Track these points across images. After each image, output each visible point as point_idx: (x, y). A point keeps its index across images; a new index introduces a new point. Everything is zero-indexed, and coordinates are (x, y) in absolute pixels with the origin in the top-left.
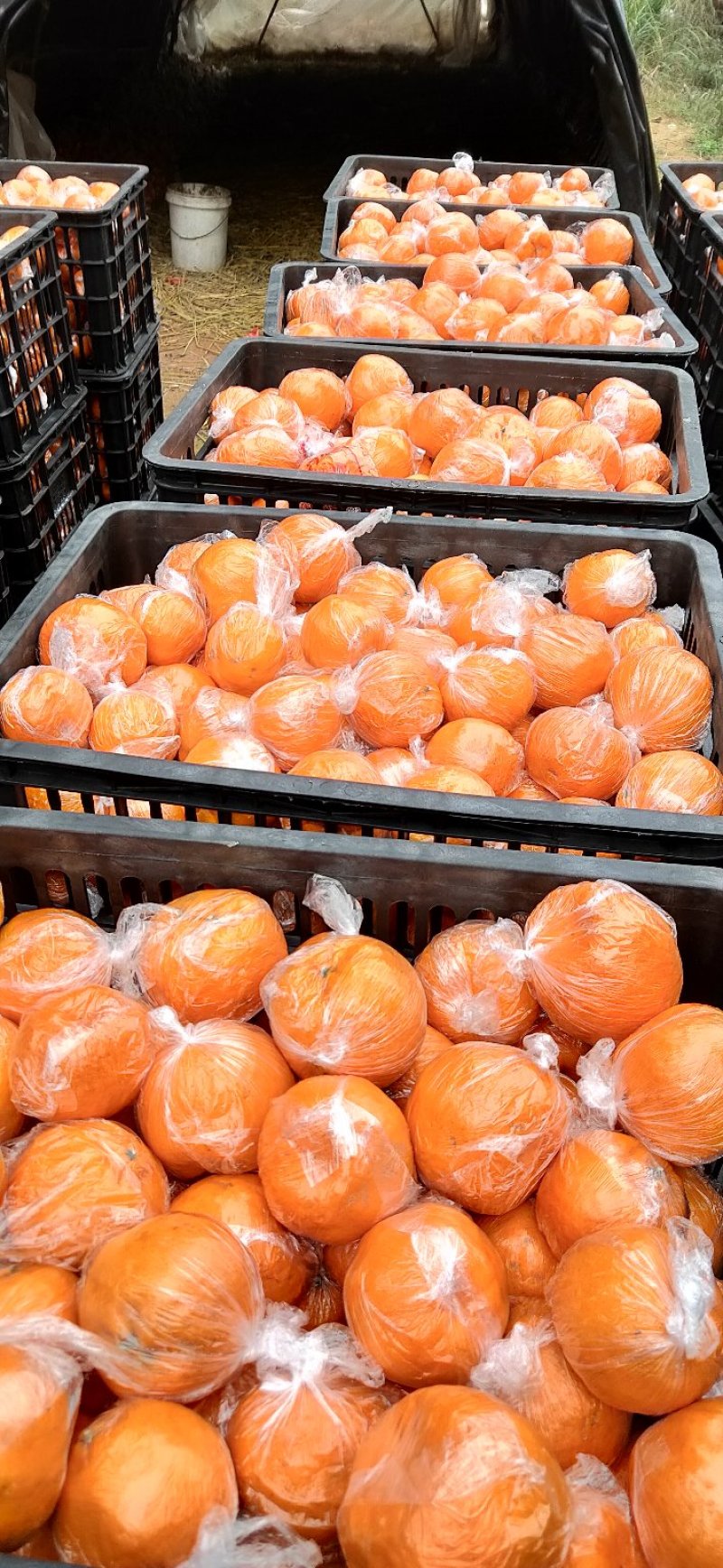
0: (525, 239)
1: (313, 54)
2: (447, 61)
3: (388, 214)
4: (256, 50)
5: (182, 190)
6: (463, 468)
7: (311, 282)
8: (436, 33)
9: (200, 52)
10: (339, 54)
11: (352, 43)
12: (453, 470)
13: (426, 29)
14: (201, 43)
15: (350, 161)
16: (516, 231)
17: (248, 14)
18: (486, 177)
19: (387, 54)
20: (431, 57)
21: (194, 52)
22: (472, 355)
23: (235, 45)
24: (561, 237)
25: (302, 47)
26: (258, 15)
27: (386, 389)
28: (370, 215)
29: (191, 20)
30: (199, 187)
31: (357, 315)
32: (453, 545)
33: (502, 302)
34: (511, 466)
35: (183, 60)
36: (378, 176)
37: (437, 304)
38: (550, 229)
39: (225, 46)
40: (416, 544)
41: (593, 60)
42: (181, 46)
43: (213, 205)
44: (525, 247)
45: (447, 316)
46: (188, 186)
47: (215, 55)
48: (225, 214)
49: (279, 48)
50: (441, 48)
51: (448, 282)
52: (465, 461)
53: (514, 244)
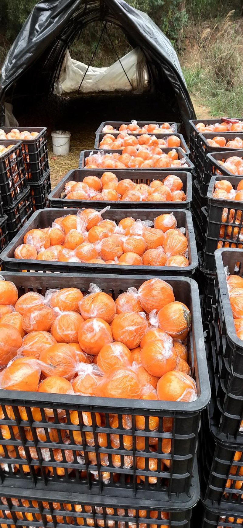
0: (151, 142)
1: (95, 92)
2: (135, 92)
3: (113, 137)
4: (78, 92)
5: (56, 133)
6: (129, 198)
7: (92, 155)
8: (132, 85)
9: (61, 93)
10: (103, 92)
11: (106, 89)
12: (127, 198)
13: (129, 84)
14: (61, 91)
15: (103, 123)
16: (148, 140)
17: (75, 82)
18: (141, 126)
19: (117, 91)
20: (130, 92)
21: (59, 93)
22: (134, 171)
23: (71, 91)
24: (161, 141)
25: (92, 91)
26: (78, 82)
27: (111, 180)
28: (108, 137)
29: (58, 84)
30: (61, 131)
31: (103, 162)
32: (126, 215)
33: (143, 158)
34: (142, 197)
35: (56, 96)
36: (111, 127)
37: (126, 159)
38: (157, 139)
39: (68, 91)
40: (117, 215)
41: (176, 92)
42: (55, 92)
43: (65, 136)
44: (151, 144)
45: (128, 162)
46: (58, 132)
47: (65, 94)
48: (69, 139)
49: (85, 91)
50: (133, 89)
51: (128, 153)
52: (130, 196)
53: (148, 143)
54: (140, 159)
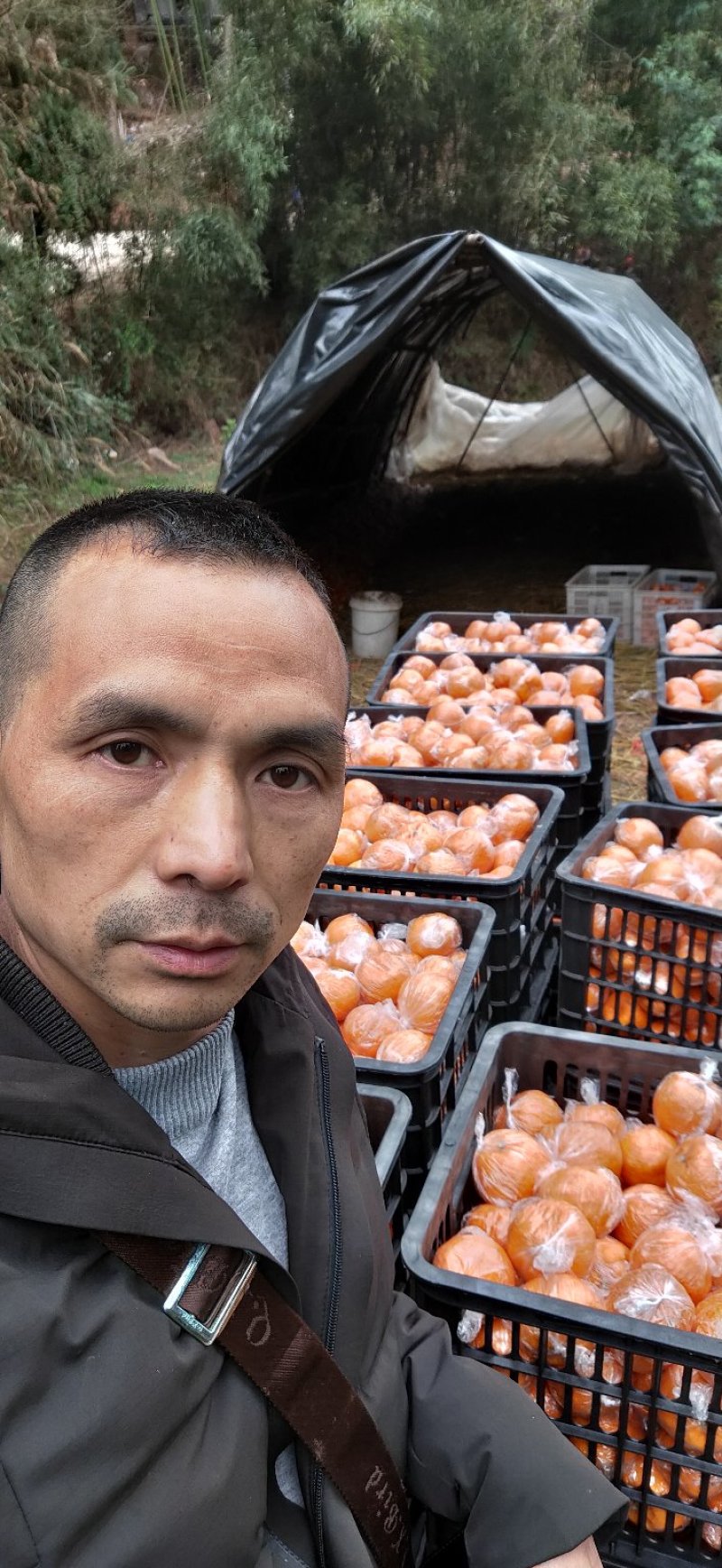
1: (504, 470)
2: (620, 470)
3: (430, 663)
4: (457, 468)
5: (363, 598)
6: (377, 859)
8: (611, 448)
9: (409, 474)
10: (527, 468)
11: (539, 459)
12: (372, 859)
13: (603, 445)
14: (409, 468)
16: (519, 673)
17: (450, 444)
19: (567, 466)
20: (607, 467)
21: (403, 474)
22: (425, 778)
23: (438, 467)
24: (551, 678)
25: (496, 465)
26: (458, 444)
27: (362, 801)
28: (415, 668)
29: (402, 452)
30: (377, 594)
34: (410, 856)
35: (393, 483)
36: (444, 627)
37: (429, 737)
38: (542, 671)
39: (431, 468)
42: (393, 472)
43: (386, 608)
44: (522, 686)
46: (369, 594)
47: (421, 475)
49: (476, 466)
50: (615, 460)
51: (440, 721)
52: (378, 854)
53: (514, 684)
54: (465, 739)
